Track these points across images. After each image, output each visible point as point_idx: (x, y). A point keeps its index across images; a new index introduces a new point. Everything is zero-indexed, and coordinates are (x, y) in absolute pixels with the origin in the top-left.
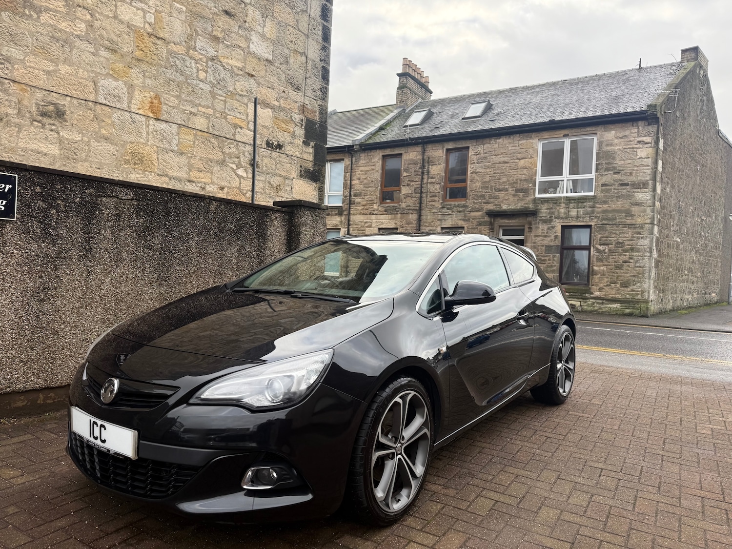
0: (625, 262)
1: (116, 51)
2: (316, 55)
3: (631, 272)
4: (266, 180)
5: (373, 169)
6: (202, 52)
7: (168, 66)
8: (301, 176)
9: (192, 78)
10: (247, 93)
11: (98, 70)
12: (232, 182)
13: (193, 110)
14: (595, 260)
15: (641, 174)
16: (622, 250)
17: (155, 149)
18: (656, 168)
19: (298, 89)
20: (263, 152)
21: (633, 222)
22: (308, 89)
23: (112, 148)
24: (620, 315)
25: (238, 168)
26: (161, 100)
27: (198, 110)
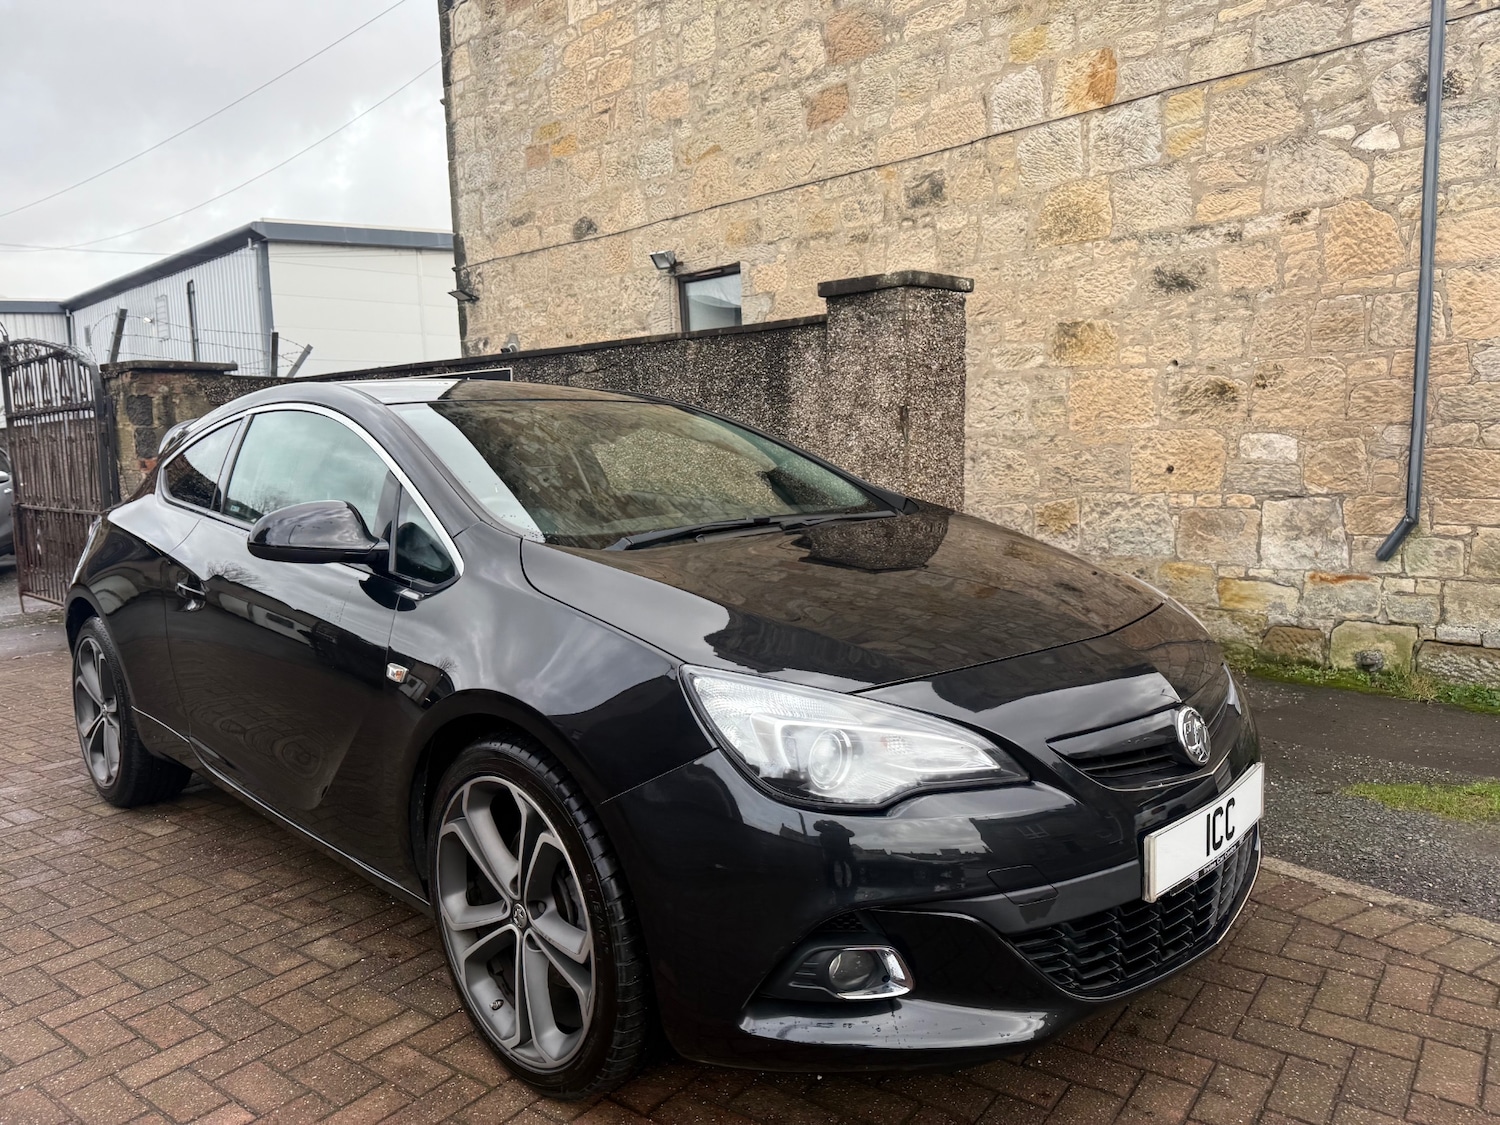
1: (1017, 8)
11: (990, 70)
12: (1337, 185)
13: (1200, 33)
17: (1104, 182)
25: (1361, 131)
26: (1114, 56)
27: (1217, 23)
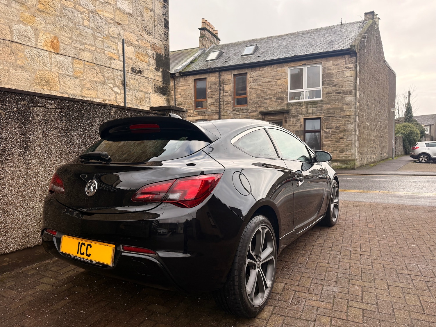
0: (341, 138)
1: (24, 4)
2: (160, 11)
3: (344, 143)
4: (133, 94)
5: (189, 88)
6: (85, 7)
7: (62, 15)
8: (155, 91)
9: (79, 25)
10: (117, 36)
11: (12, 18)
12: (111, 96)
13: (81, 47)
14: (324, 138)
15: (348, 86)
16: (339, 131)
17: (57, 75)
18: (356, 82)
19: (150, 33)
20: (130, 75)
21: (345, 114)
22: (156, 34)
23: (26, 74)
24: (339, 169)
25: (114, 87)
26: (58, 40)
27: (85, 47)
